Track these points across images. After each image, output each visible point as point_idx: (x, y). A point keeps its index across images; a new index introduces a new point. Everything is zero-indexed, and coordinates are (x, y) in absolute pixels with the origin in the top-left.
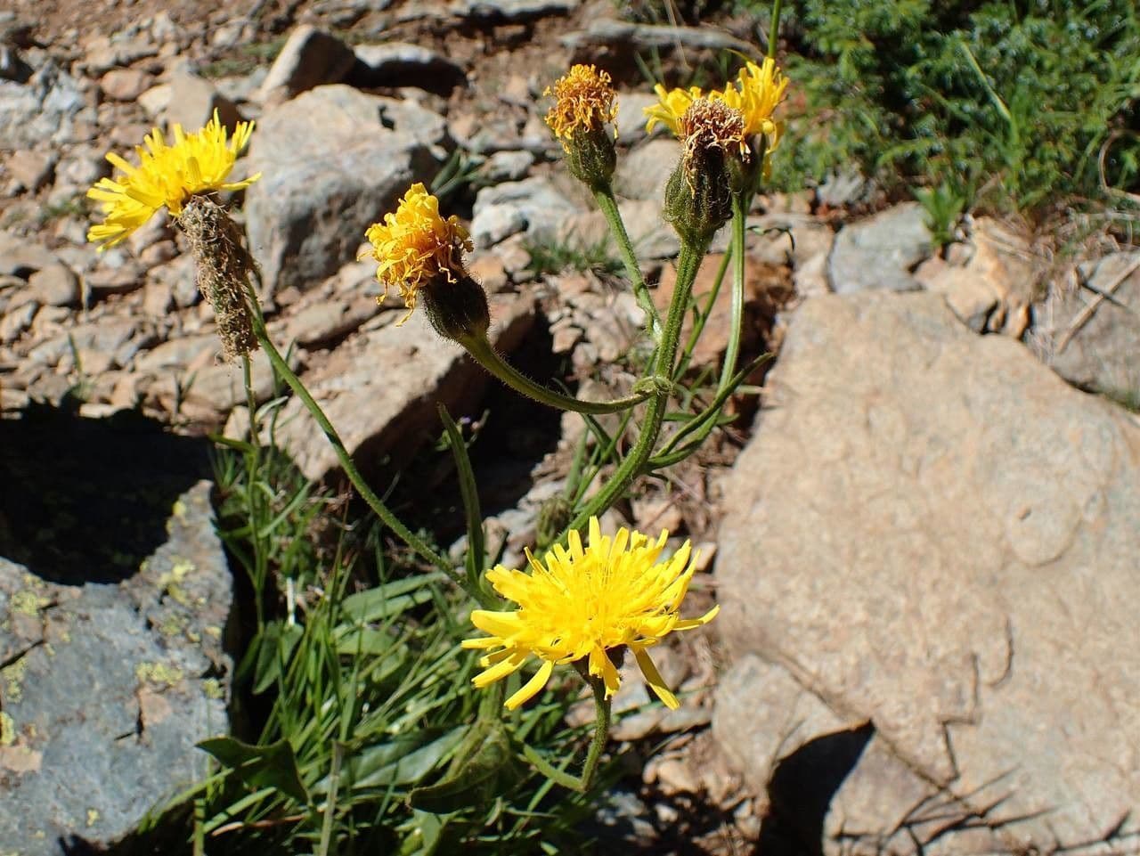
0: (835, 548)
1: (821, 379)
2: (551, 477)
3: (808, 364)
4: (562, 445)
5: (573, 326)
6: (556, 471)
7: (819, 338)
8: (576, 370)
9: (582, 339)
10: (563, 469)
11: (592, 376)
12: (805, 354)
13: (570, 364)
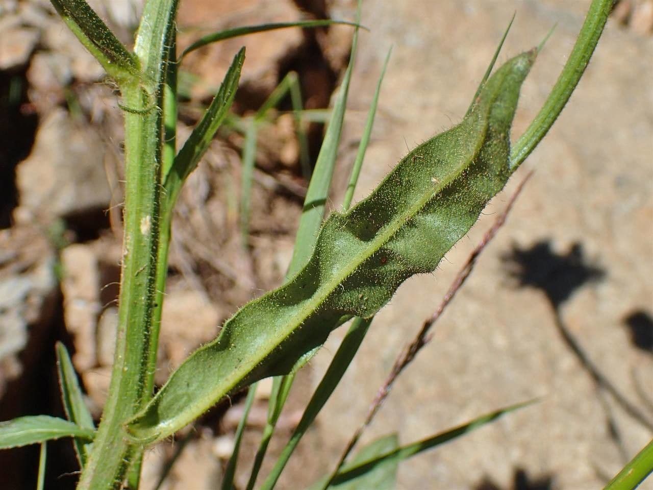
0: (519, 358)
1: (435, 98)
2: (14, 267)
3: (409, 77)
4: (22, 214)
5: (26, 26)
6: (17, 257)
7: (414, 40)
8: (34, 96)
9: (40, 48)
10: (30, 253)
11: (65, 105)
12: (400, 63)
13: (26, 86)
